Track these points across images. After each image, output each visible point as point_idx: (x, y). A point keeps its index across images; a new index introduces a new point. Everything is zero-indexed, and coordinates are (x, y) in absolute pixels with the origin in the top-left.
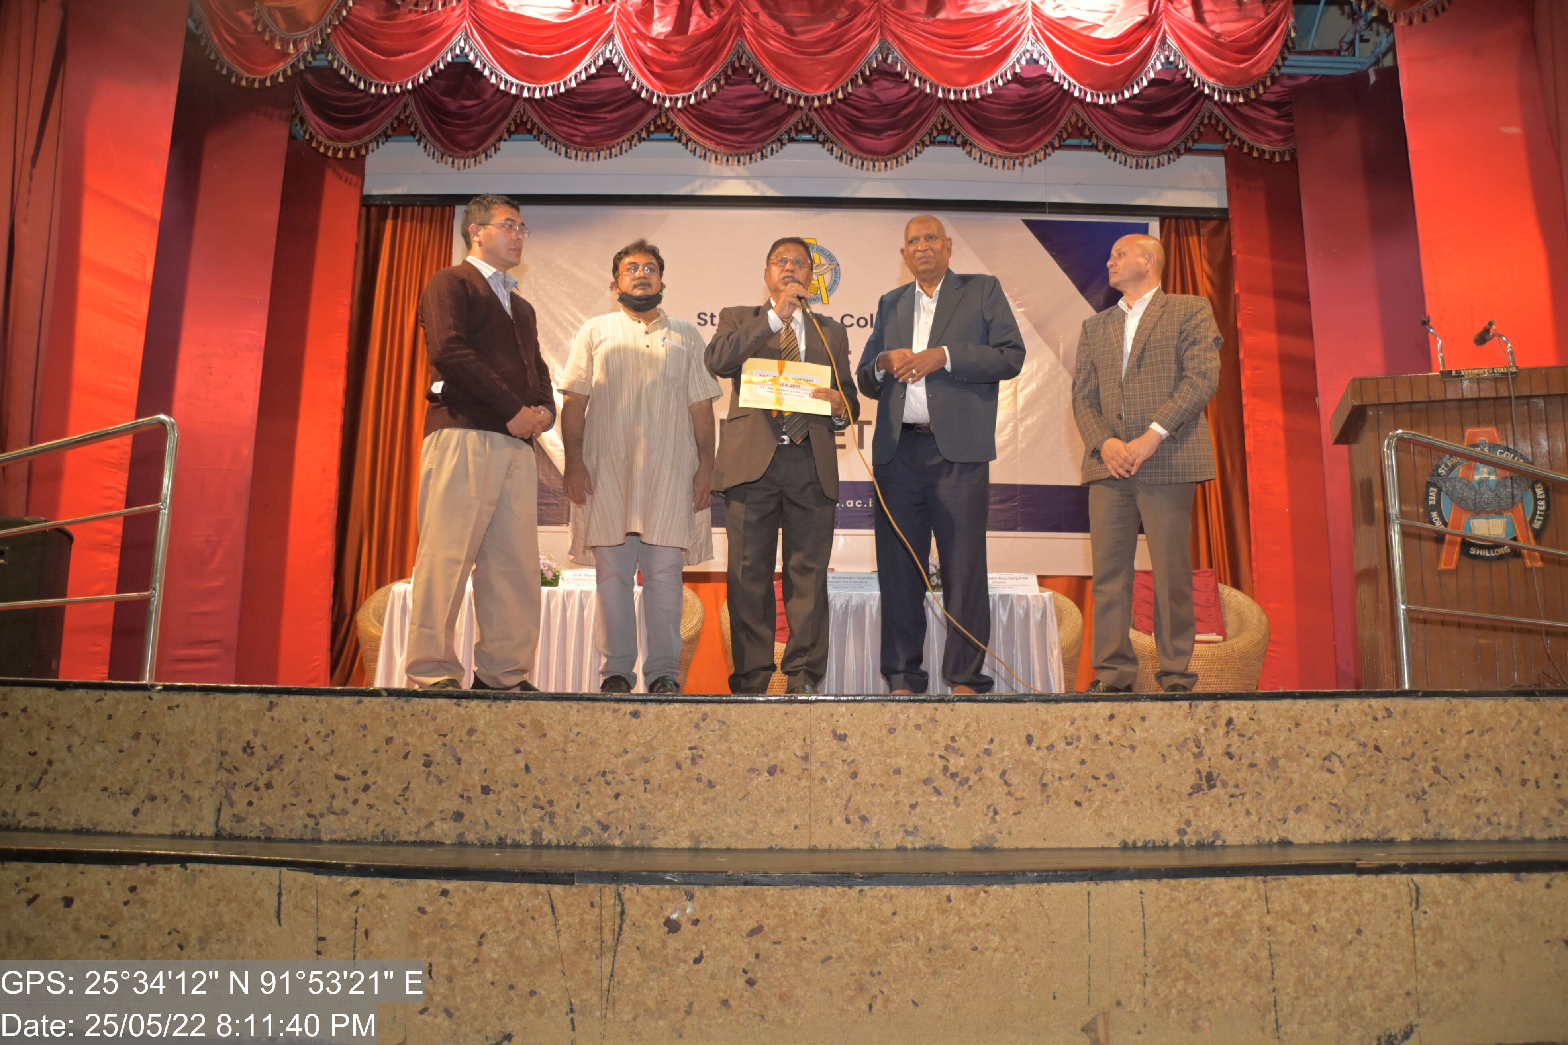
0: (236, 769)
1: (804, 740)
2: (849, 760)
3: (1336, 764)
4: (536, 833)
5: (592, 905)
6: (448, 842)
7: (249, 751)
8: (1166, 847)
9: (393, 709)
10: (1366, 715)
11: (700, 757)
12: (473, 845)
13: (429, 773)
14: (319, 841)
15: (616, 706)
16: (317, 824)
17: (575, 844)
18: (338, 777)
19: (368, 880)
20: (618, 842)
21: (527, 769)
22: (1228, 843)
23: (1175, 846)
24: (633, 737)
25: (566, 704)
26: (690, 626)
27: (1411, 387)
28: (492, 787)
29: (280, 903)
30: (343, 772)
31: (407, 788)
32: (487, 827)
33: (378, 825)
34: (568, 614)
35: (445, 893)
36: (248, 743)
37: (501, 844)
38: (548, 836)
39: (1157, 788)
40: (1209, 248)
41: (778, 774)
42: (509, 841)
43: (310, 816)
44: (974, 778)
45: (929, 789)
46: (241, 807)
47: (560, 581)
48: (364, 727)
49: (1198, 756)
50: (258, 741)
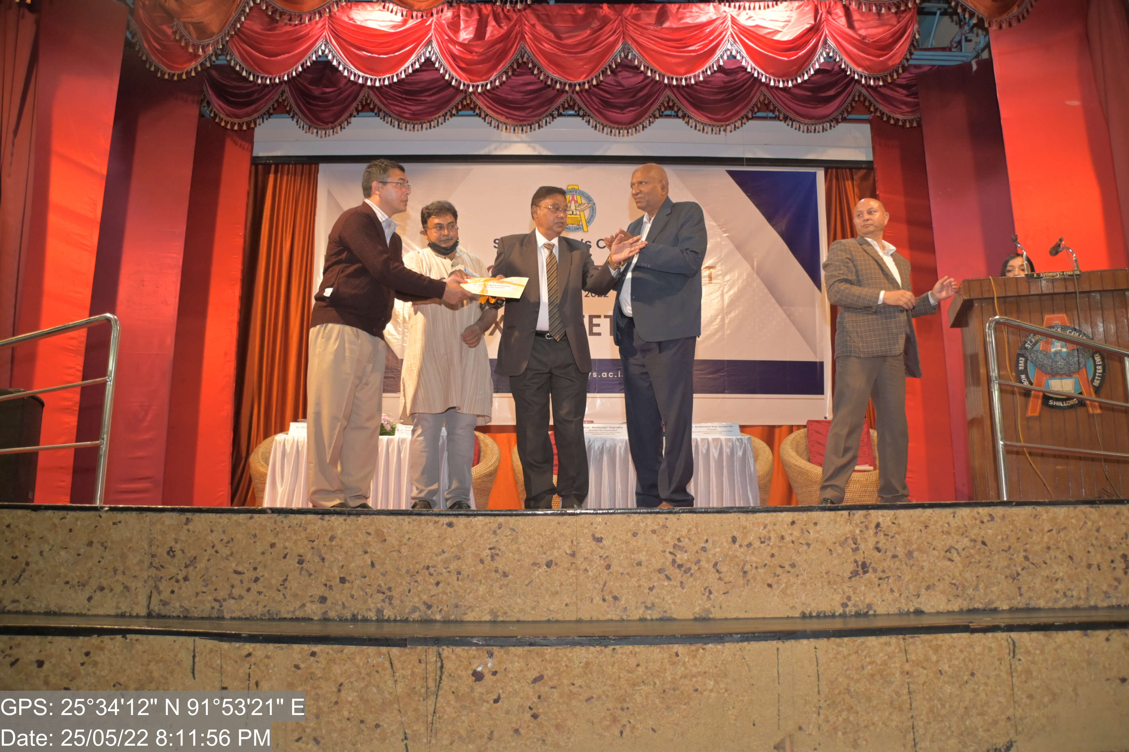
0: (162, 567)
1: (572, 542)
2: (605, 556)
3: (955, 555)
4: (379, 611)
5: (420, 661)
6: (316, 618)
7: (171, 554)
8: (833, 616)
9: (275, 522)
10: (976, 519)
11: (497, 555)
12: (334, 620)
13: (302, 568)
14: (223, 618)
15: (436, 519)
16: (221, 606)
17: (407, 618)
18: (236, 572)
19: (258, 645)
20: (438, 617)
21: (373, 565)
22: (878, 612)
23: (840, 615)
24: (449, 541)
25: (400, 517)
26: (490, 464)
27: (1005, 286)
28: (347, 578)
29: (194, 663)
30: (240, 569)
31: (285, 580)
32: (344, 606)
33: (265, 606)
34: (402, 455)
35: (313, 654)
36: (171, 548)
37: (354, 619)
38: (388, 613)
39: (827, 573)
40: (860, 190)
41: (553, 567)
42: (360, 617)
43: (215, 600)
44: (694, 568)
45: (662, 576)
46: (166, 595)
47: (396, 432)
48: (255, 536)
49: (856, 550)
50: (177, 547)
